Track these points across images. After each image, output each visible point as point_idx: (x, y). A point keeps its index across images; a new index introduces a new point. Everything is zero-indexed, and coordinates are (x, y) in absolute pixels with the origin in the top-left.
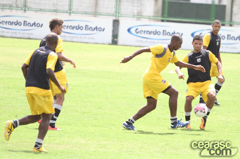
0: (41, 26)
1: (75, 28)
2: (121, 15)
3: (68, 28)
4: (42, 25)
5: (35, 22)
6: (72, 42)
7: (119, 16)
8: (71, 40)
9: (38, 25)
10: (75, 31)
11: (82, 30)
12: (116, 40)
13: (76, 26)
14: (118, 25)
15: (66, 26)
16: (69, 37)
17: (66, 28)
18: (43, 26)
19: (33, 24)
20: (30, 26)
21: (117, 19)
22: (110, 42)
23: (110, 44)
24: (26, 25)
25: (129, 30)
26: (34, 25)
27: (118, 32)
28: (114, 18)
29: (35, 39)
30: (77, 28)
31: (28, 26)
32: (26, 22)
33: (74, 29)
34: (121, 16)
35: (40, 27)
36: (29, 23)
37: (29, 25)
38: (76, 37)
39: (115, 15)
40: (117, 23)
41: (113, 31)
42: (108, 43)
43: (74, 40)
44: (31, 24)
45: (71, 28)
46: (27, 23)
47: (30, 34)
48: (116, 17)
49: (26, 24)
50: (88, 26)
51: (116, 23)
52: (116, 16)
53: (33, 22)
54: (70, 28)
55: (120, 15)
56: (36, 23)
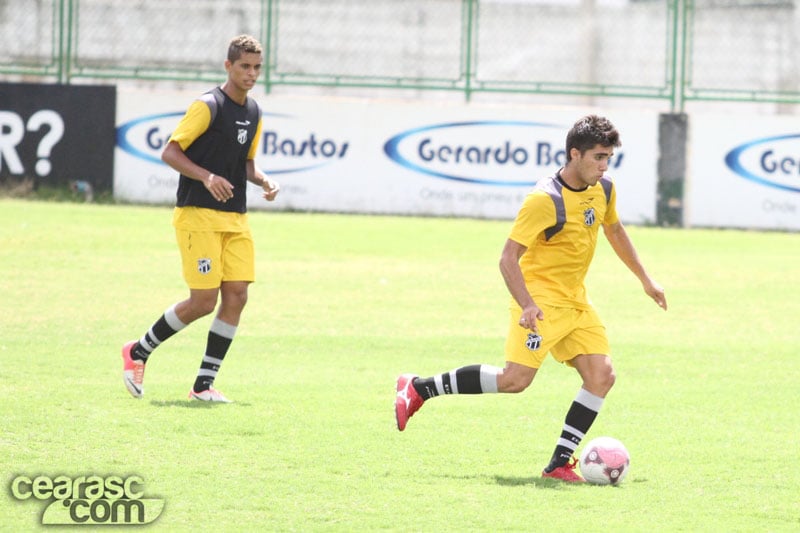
0: (342, 154)
1: (491, 157)
2: (696, 91)
3: (463, 156)
4: (345, 147)
5: (312, 137)
6: (482, 218)
7: (684, 99)
8: (476, 213)
9: (328, 149)
10: (491, 170)
11: (521, 163)
12: (673, 203)
13: (494, 148)
14: (683, 136)
15: (450, 151)
16: (464, 197)
17: (451, 158)
18: (349, 152)
19: (304, 145)
20: (293, 153)
21: (677, 110)
22: (651, 213)
23: (648, 224)
24: (274, 152)
25: (731, 160)
26: (308, 150)
27: (683, 168)
28: (665, 107)
29: (315, 212)
30: (502, 156)
31: (284, 153)
32: (274, 135)
33: (486, 161)
34: (696, 98)
35: (335, 156)
36: (285, 142)
37: (288, 148)
38: (499, 198)
39: (668, 93)
40: (677, 129)
41: (662, 165)
42: (640, 220)
43: (489, 209)
44: (298, 147)
45: (473, 155)
46: (279, 142)
47: (295, 189)
48: (673, 104)
49: (274, 143)
50: (548, 145)
51: (673, 127)
52: (672, 98)
53: (307, 138)
54: (470, 160)
55: (688, 93)
56: (319, 139)
